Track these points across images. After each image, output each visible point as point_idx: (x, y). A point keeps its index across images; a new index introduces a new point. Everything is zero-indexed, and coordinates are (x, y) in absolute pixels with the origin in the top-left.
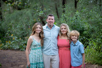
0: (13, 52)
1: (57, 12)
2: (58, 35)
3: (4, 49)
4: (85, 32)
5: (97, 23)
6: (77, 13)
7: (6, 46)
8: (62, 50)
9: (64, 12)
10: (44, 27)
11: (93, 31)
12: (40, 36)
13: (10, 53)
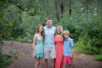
0: (28, 44)
1: (58, 18)
2: (55, 34)
3: (22, 42)
4: (76, 31)
5: (84, 25)
6: (71, 18)
7: (23, 40)
8: (58, 45)
9: (62, 17)
10: (45, 28)
11: (81, 30)
12: (42, 34)
13: (26, 44)
